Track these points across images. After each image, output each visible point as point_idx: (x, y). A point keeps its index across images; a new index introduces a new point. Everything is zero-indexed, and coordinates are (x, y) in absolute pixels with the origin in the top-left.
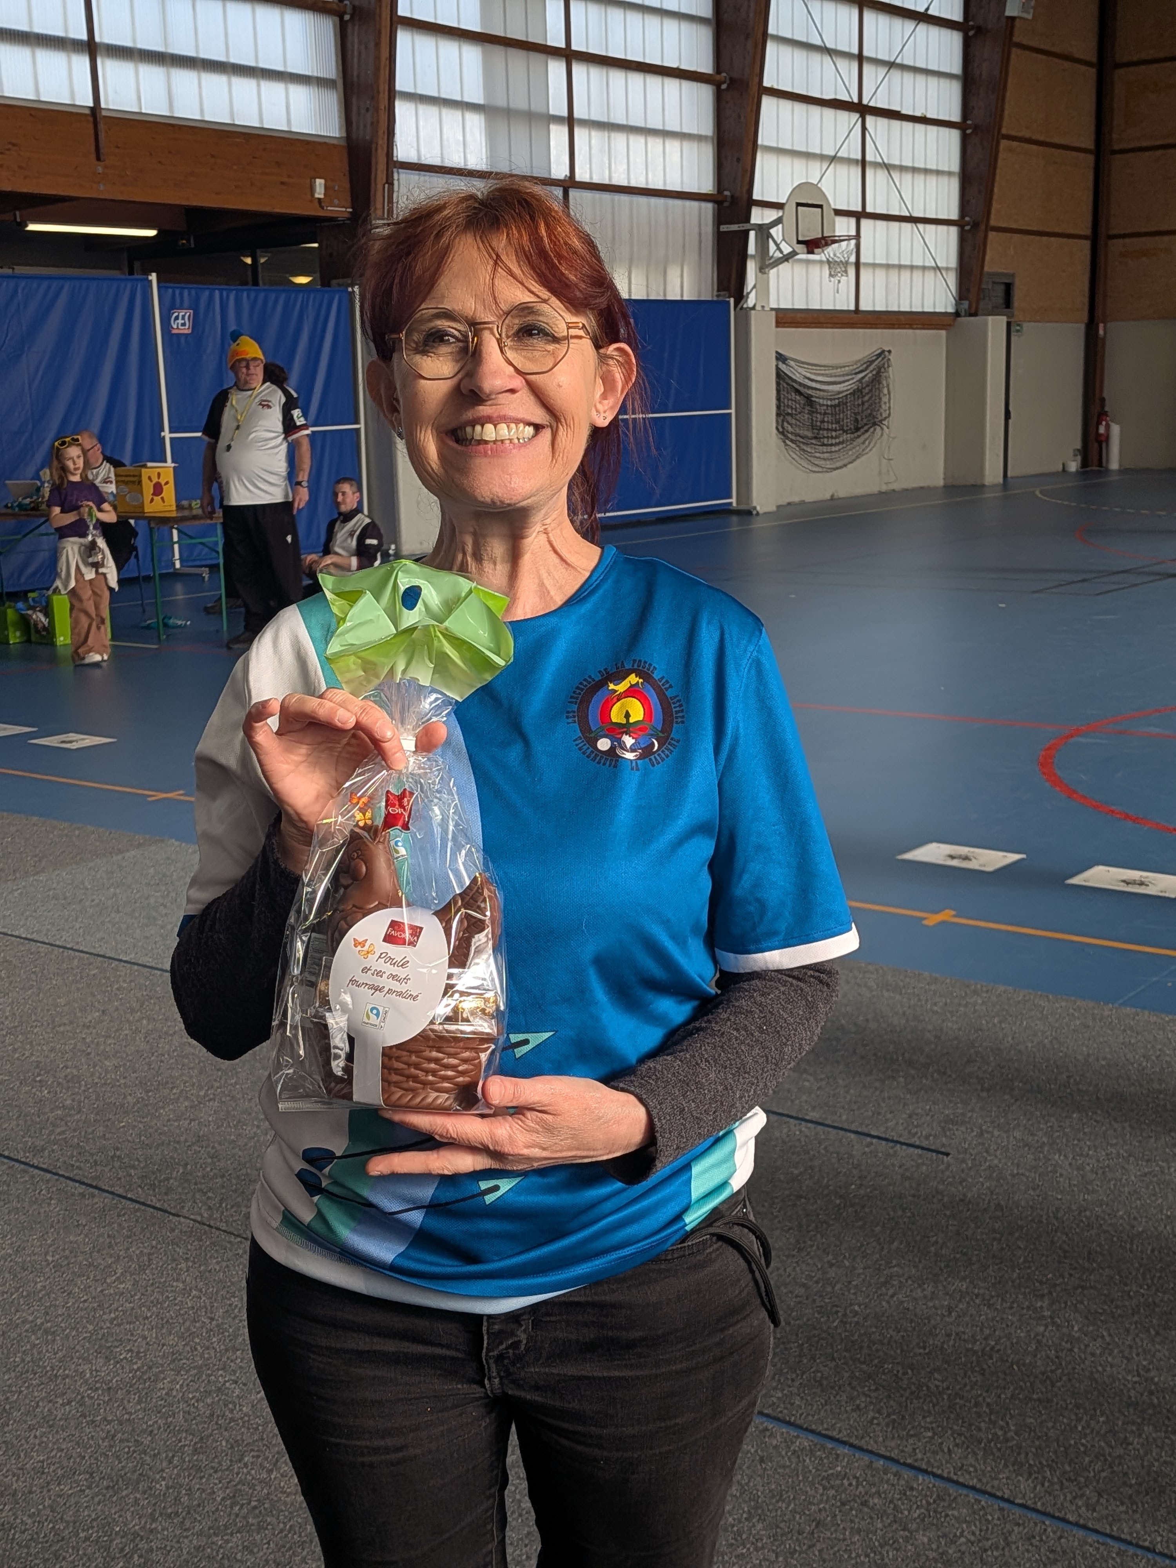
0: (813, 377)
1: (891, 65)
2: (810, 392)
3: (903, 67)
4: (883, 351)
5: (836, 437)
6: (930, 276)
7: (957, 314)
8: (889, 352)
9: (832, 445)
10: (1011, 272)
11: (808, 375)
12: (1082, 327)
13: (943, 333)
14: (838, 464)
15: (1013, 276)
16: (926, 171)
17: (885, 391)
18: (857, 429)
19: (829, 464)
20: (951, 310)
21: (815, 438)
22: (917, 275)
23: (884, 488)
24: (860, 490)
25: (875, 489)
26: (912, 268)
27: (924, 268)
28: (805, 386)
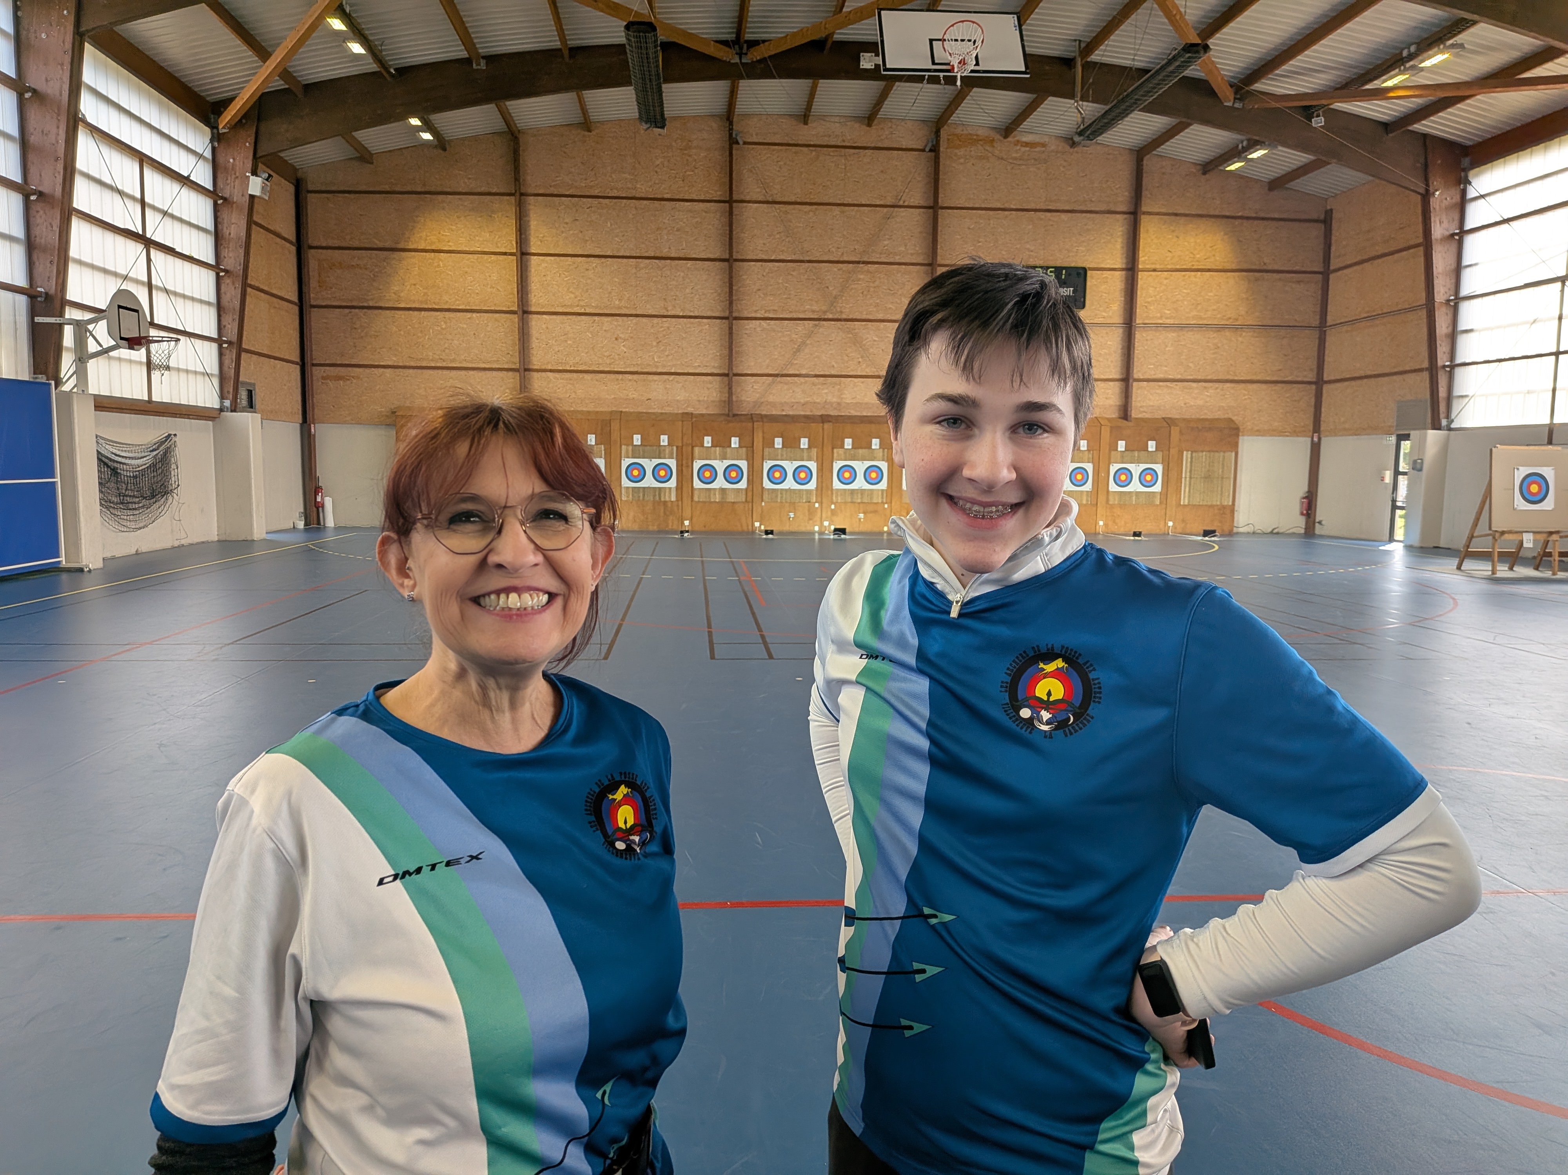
0: (118, 453)
1: (165, 213)
2: (115, 465)
3: (173, 217)
4: (170, 435)
5: (139, 503)
6: (200, 378)
7: (221, 410)
8: (175, 435)
9: (135, 509)
10: (253, 381)
11: (114, 451)
12: (298, 426)
13: (210, 423)
14: (141, 525)
15: (254, 385)
16: (193, 299)
17: (174, 466)
18: (153, 496)
19: (133, 525)
20: (217, 406)
21: (122, 503)
22: (191, 377)
23: (176, 544)
24: (158, 546)
25: (168, 544)
26: (187, 371)
27: (196, 373)
28: (111, 460)
